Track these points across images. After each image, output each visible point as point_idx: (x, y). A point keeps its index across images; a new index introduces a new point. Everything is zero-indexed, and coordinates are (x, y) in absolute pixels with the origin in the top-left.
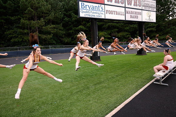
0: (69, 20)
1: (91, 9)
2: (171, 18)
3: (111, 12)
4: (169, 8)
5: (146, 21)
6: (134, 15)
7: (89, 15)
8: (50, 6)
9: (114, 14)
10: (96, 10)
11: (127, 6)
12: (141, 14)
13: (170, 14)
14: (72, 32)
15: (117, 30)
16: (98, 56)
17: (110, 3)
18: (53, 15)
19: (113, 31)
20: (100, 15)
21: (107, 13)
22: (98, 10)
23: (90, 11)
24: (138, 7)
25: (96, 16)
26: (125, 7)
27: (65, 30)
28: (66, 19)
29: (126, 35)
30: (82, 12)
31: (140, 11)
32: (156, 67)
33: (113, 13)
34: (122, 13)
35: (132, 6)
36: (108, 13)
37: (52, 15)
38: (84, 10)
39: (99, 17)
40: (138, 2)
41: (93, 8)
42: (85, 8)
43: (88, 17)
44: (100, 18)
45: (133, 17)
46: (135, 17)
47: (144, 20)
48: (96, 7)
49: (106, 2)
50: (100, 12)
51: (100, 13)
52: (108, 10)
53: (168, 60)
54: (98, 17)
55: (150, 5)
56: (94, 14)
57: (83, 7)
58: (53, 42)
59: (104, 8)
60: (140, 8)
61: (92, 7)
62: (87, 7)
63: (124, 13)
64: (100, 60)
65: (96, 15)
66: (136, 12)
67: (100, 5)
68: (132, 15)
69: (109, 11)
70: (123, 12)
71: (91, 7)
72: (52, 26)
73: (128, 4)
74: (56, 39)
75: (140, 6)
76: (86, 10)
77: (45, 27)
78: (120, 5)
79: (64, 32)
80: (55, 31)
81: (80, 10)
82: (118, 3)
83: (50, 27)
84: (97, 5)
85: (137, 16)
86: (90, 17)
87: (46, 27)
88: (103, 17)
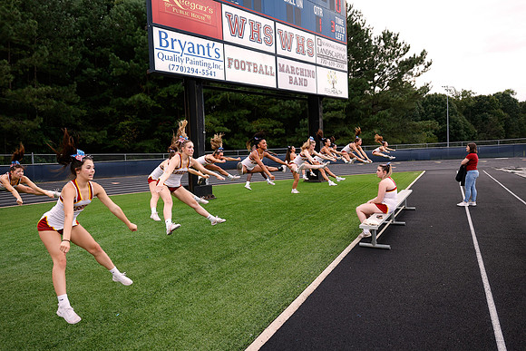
0: (101, 73)
1: (186, 51)
2: (378, 89)
3: (240, 65)
4: (372, 64)
5: (327, 94)
6: (298, 77)
7: (182, 68)
8: (33, 24)
9: (249, 70)
10: (201, 54)
11: (280, 52)
12: (313, 74)
13: (376, 79)
14: (111, 113)
15: (247, 112)
16: (207, 184)
17: (236, 40)
18: (47, 53)
19: (235, 114)
20: (213, 70)
21: (229, 67)
22: (206, 55)
23: (184, 56)
24: (306, 58)
25: (200, 71)
26: (276, 55)
27: (87, 106)
28: (92, 71)
29: (273, 128)
30: (161, 56)
31: (312, 68)
32: (360, 208)
33: (247, 67)
34: (269, 69)
35: (293, 54)
36: (233, 66)
37: (42, 55)
38: (165, 53)
39: (209, 77)
40: (306, 43)
41: (191, 50)
42: (170, 48)
43: (179, 72)
44: (212, 77)
45: (296, 81)
46: (301, 84)
47: (321, 92)
48: (201, 48)
49: (227, 37)
50: (211, 62)
51: (212, 65)
52: (232, 59)
53: (387, 191)
54: (205, 76)
55: (334, 54)
56: (195, 67)
57: (164, 43)
58: (42, 141)
59: (221, 52)
60: (312, 60)
61: (191, 45)
62: (176, 44)
63: (274, 70)
64: (213, 196)
65: (200, 68)
66: (302, 70)
67: (211, 43)
68: (293, 76)
69: (236, 60)
70: (271, 68)
71: (188, 46)
72: (43, 89)
73: (283, 48)
74: (53, 132)
75: (311, 55)
76: (172, 54)
77: (14, 92)
78: (263, 47)
79: (84, 112)
80: (52, 107)
81: (156, 52)
82: (259, 41)
83: (33, 93)
84: (204, 42)
85: (305, 80)
86: (183, 73)
87: (19, 91)
88: (219, 76)
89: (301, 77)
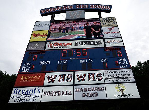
7: (20, 100)
9: (55, 95)
10: (30, 93)
12: (102, 89)
17: (50, 84)
22: (33, 93)
25: (28, 100)
26: (74, 85)
30: (12, 97)
34: (68, 92)
38: (15, 96)
40: (95, 75)
45: (88, 95)
51: (35, 97)
52: (46, 92)
55: (120, 75)
59: (41, 91)
61: (27, 91)
62: (21, 92)
67: (37, 88)
69: (48, 92)
73: (79, 81)
75: (100, 80)
82: (64, 81)
84: (34, 88)
88: (38, 100)
89: (92, 92)
